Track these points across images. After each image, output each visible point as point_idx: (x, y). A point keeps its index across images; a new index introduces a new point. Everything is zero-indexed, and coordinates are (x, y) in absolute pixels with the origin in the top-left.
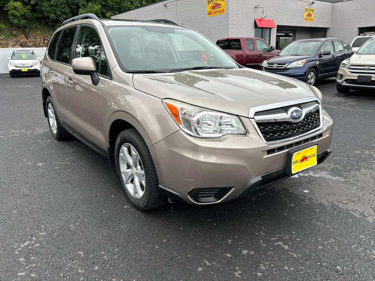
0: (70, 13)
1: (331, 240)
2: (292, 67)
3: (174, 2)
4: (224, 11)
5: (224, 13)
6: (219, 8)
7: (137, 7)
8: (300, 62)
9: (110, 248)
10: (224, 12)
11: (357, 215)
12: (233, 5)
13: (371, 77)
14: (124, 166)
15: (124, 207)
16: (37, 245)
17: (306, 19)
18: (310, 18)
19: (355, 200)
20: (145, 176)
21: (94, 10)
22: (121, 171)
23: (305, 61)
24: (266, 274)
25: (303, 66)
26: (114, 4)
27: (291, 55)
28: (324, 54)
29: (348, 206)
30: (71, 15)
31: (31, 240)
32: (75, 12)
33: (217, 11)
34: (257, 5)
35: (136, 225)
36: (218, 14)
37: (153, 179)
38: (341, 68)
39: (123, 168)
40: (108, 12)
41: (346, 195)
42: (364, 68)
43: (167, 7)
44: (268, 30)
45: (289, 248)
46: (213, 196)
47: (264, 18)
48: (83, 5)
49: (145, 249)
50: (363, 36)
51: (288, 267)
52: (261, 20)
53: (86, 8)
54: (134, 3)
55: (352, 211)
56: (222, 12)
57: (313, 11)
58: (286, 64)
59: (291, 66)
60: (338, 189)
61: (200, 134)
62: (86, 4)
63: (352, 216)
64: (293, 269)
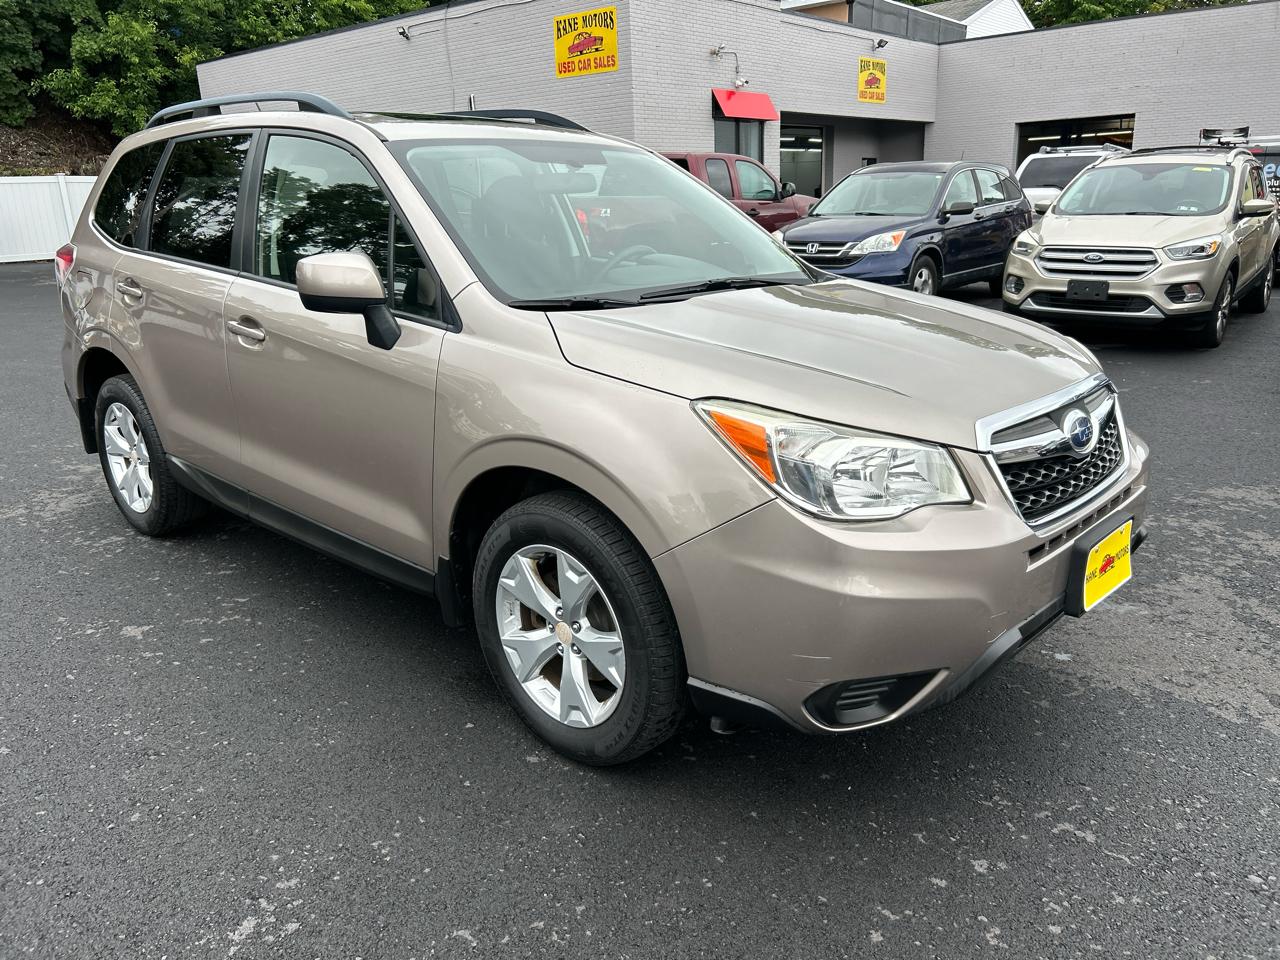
0: (35, 49)
1: (1199, 799)
2: (866, 252)
3: (436, 24)
4: (613, 61)
5: (615, 68)
6: (597, 50)
7: (291, 36)
8: (888, 237)
9: (554, 907)
10: (613, 65)
11: (1231, 716)
12: (643, 42)
13: (1106, 285)
14: (511, 621)
15: (528, 758)
16: (292, 927)
17: (863, 95)
18: (876, 90)
19: (1206, 670)
20: (621, 654)
21: (132, 39)
22: (502, 638)
23: (902, 233)
24: (1073, 926)
25: (898, 250)
26: (205, 20)
27: (857, 214)
28: (954, 213)
29: (1196, 692)
30: (42, 59)
31: (256, 912)
32: (56, 46)
33: (589, 60)
34: (718, 45)
35: (598, 817)
36: (593, 71)
37: (661, 660)
38: (1015, 255)
39: (510, 627)
40: (186, 48)
41: (1174, 657)
42: (1086, 258)
43: (413, 40)
44: (754, 129)
45: (1098, 837)
46: (876, 702)
47: (742, 90)
48: (87, 22)
49: (671, 896)
50: (1048, 153)
51: (1122, 896)
52: (730, 94)
53: (99, 31)
54: (280, 20)
55: (1212, 705)
56: (609, 66)
57: (881, 67)
58: (846, 243)
59: (862, 249)
60: (1146, 641)
61: (846, 510)
62: (97, 17)
63: (1221, 723)
64: (1139, 900)
